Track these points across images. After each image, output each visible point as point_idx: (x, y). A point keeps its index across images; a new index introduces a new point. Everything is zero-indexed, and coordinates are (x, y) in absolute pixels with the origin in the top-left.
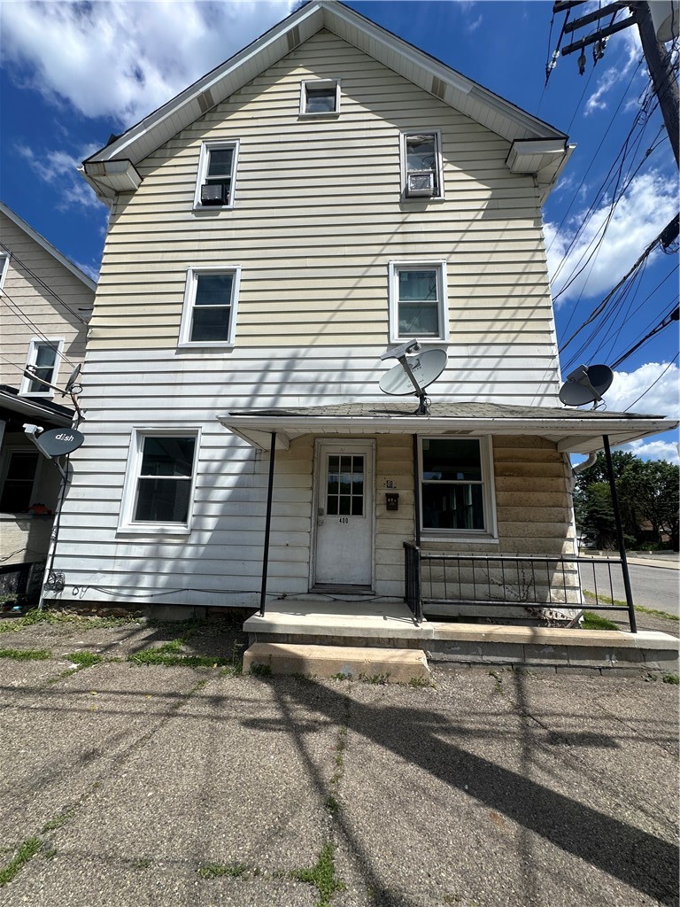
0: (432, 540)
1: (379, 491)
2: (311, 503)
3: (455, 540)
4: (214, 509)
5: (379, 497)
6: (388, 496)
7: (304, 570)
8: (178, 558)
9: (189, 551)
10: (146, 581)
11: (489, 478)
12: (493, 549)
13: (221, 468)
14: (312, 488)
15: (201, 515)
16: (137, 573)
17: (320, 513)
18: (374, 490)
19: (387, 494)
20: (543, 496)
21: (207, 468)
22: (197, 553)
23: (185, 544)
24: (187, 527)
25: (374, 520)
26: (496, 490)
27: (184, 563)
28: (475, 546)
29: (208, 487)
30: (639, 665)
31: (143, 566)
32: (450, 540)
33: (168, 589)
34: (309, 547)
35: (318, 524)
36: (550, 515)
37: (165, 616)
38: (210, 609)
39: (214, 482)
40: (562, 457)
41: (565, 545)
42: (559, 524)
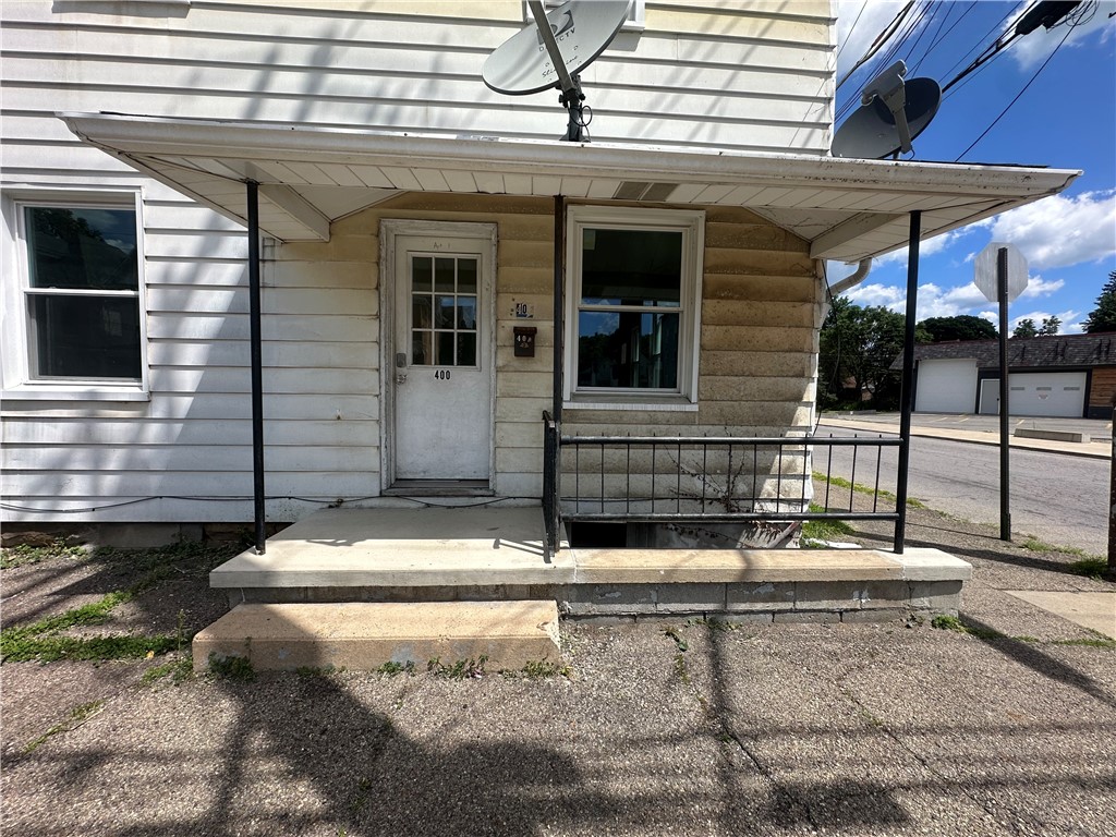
0: (591, 406)
1: (502, 323)
2: (379, 344)
3: (628, 407)
4: (192, 354)
5: (502, 334)
6: (517, 331)
7: (372, 459)
8: (133, 445)
9: (153, 432)
10: (77, 485)
11: (693, 303)
12: (688, 420)
13: (194, 274)
14: (378, 316)
15: (166, 366)
16: (57, 471)
17: (399, 361)
18: (493, 320)
19: (516, 329)
20: (776, 334)
21: (167, 275)
22: (169, 433)
23: (143, 420)
24: (140, 387)
25: (493, 374)
26: (702, 323)
27: (147, 452)
28: (659, 415)
29: (174, 312)
30: (901, 604)
31: (66, 459)
32: (621, 406)
33: (122, 497)
34: (378, 422)
35: (396, 381)
36: (781, 365)
37: (124, 542)
38: (208, 529)
39: (185, 302)
40: (815, 267)
41: (798, 412)
42: (794, 380)
